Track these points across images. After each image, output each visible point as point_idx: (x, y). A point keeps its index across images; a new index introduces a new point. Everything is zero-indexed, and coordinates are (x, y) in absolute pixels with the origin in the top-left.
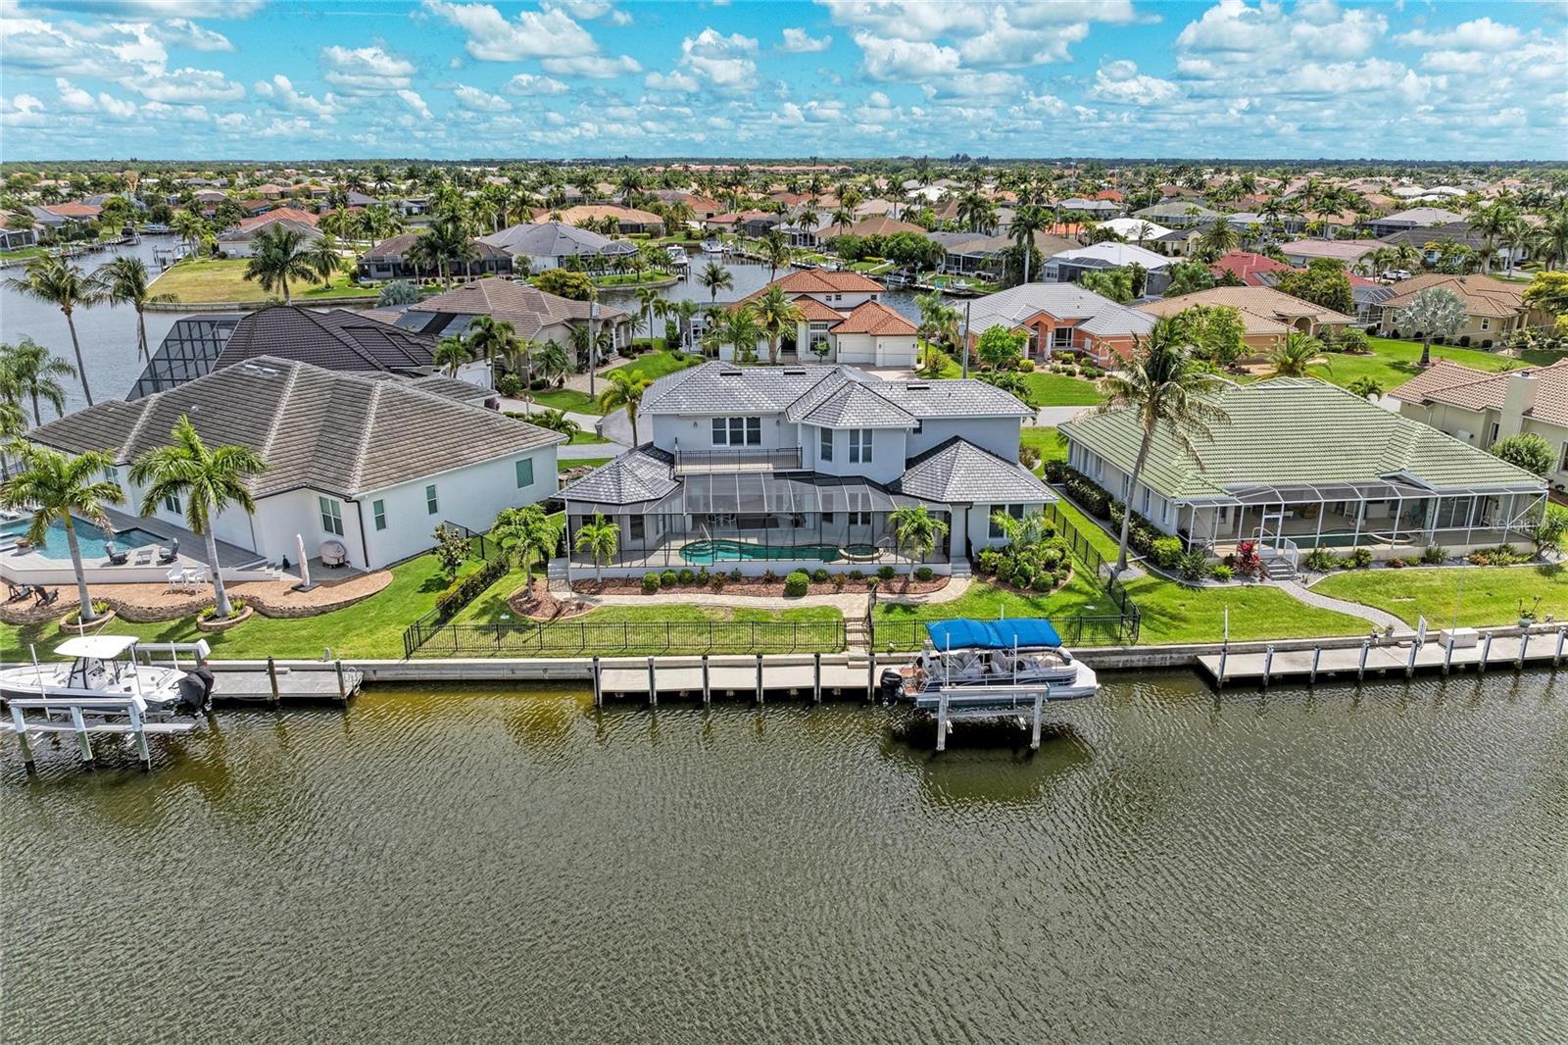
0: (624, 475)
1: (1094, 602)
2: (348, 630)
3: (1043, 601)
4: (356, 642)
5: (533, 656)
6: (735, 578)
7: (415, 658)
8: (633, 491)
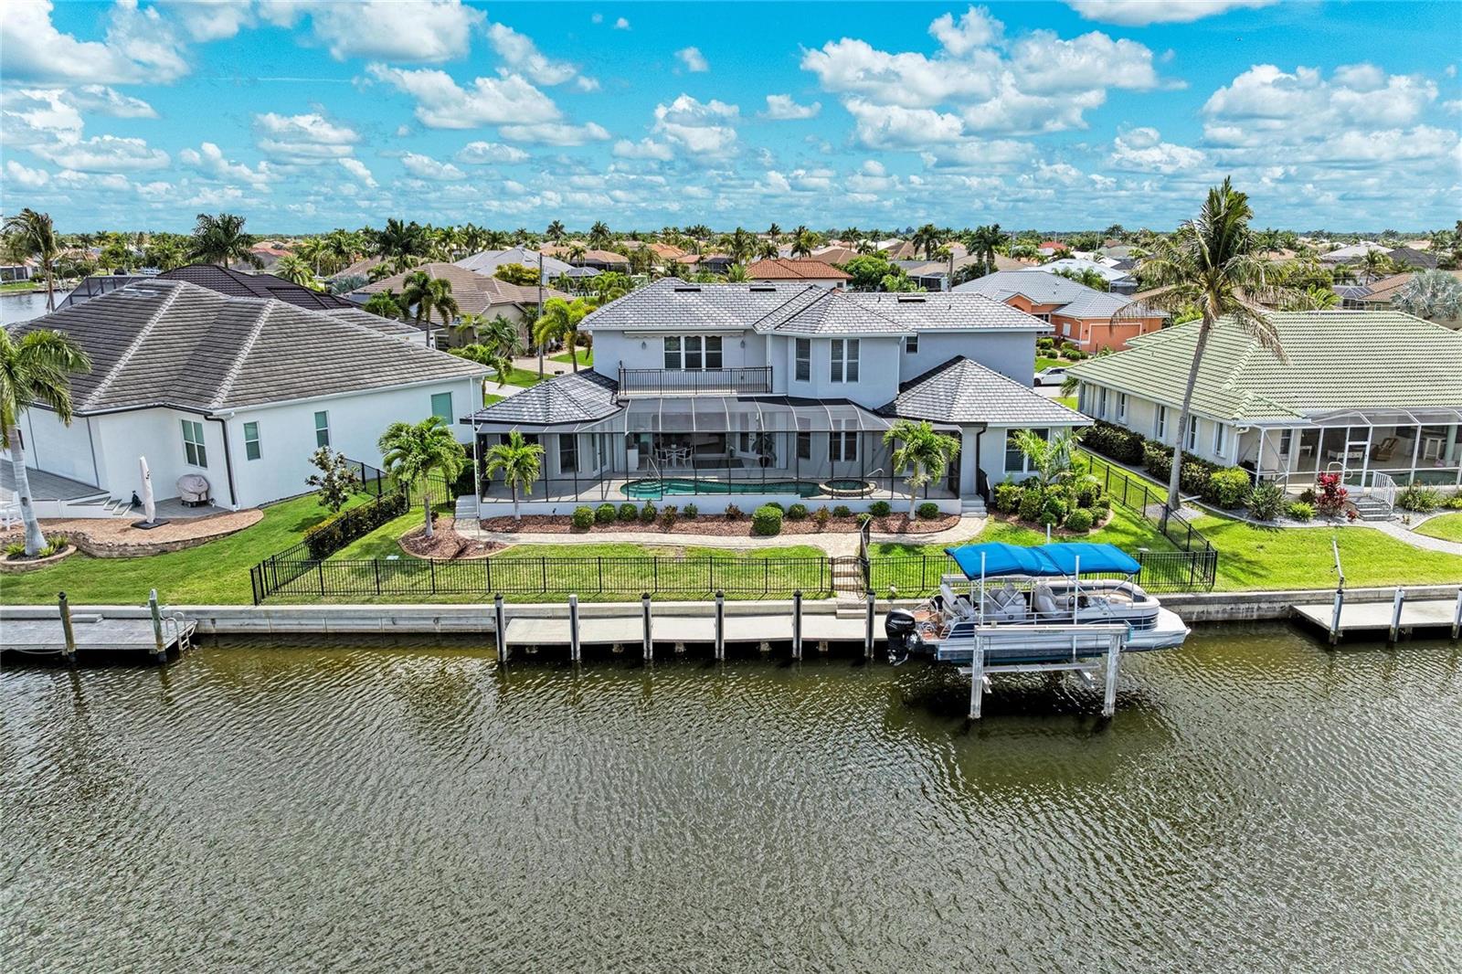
0: (554, 393)
6: (690, 514)
8: (562, 410)
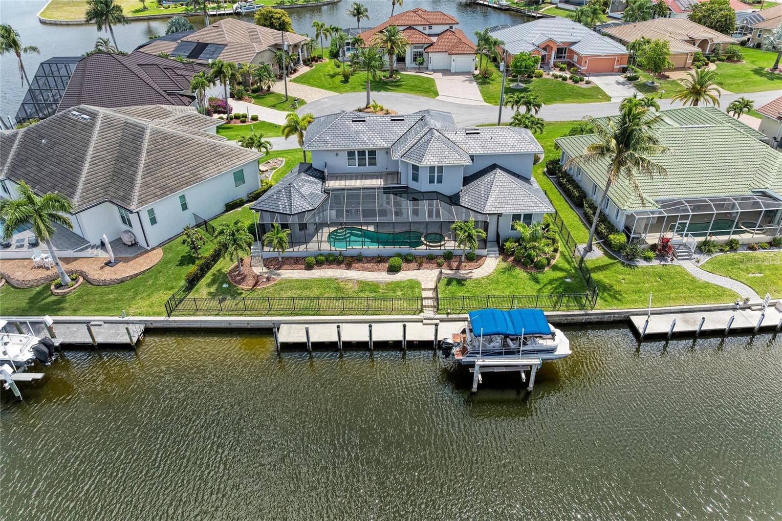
1: (570, 277)
2: (136, 294)
3: (540, 276)
4: (141, 303)
5: (241, 315)
7: (174, 315)
